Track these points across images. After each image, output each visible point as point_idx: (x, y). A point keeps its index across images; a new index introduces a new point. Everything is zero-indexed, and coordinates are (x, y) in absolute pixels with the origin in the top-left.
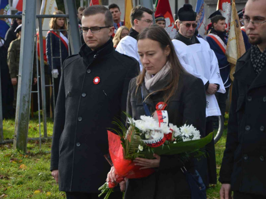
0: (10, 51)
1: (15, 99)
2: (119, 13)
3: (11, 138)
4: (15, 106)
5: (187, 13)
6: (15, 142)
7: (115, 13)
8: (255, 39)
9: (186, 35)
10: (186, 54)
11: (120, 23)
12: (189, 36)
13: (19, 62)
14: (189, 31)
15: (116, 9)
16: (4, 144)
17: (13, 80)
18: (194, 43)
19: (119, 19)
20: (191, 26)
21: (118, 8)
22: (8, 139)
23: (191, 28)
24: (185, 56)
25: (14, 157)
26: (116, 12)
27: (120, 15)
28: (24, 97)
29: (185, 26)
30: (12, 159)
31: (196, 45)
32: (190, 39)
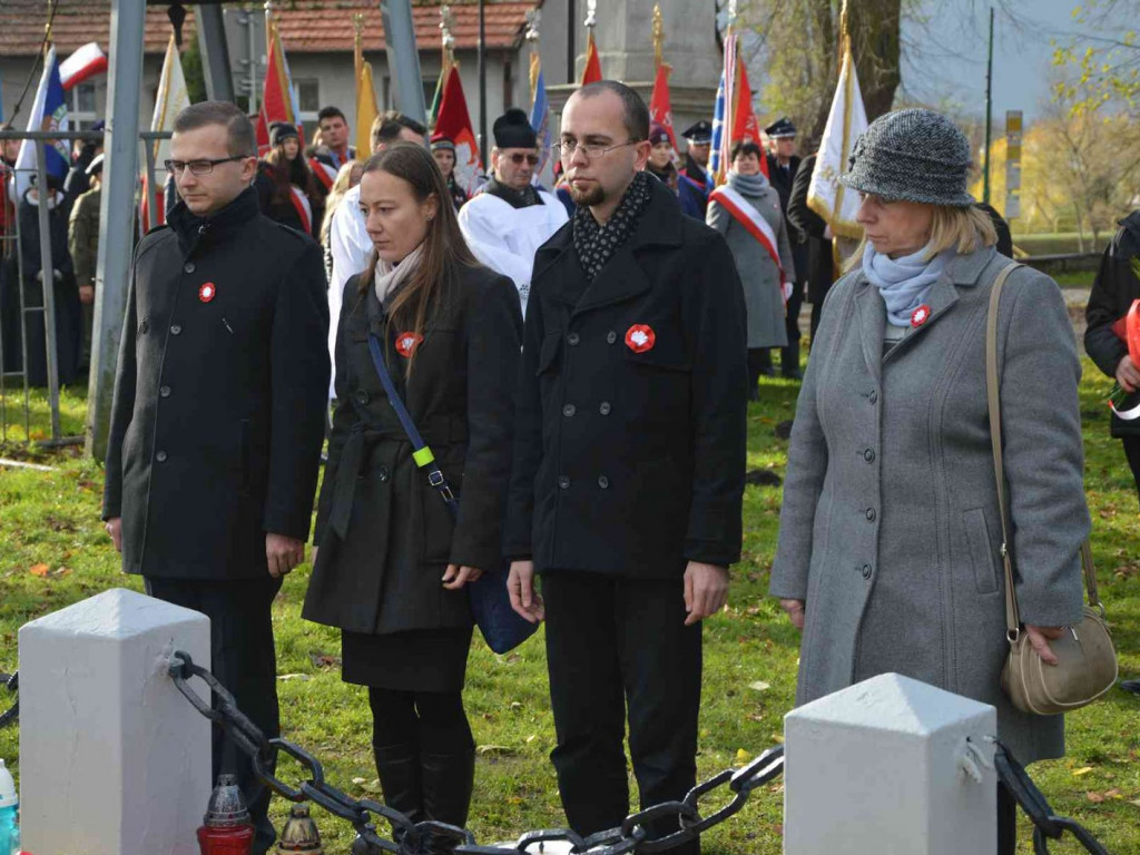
0: (76, 220)
1: (88, 338)
2: (343, 128)
3: (81, 432)
4: (89, 356)
5: (514, 130)
6: (89, 441)
7: (333, 130)
8: (589, 192)
9: (512, 183)
10: (513, 231)
11: (348, 154)
12: (519, 186)
13: (96, 248)
14: (519, 172)
15: (337, 120)
16: (63, 446)
17: (84, 291)
18: (531, 204)
19: (344, 144)
20: (525, 160)
21: (342, 116)
22: (72, 434)
23: (525, 165)
24: (510, 234)
25: (86, 477)
26: (337, 126)
27: (345, 134)
28: (110, 333)
29: (511, 162)
30: (83, 484)
31: (536, 208)
32: (522, 193)
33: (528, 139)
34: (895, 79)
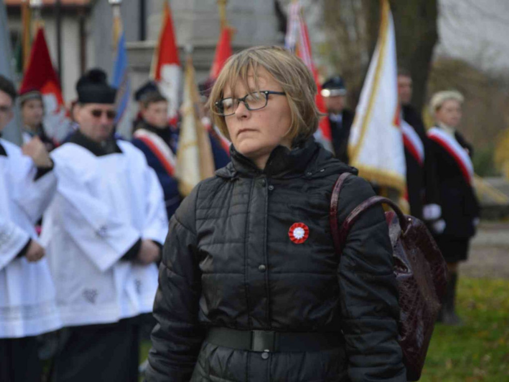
9: (92, 134)
10: (92, 178)
12: (99, 137)
18: (111, 153)
20: (104, 115)
24: (90, 180)
32: (103, 143)
33: (109, 96)
34: (433, 37)
